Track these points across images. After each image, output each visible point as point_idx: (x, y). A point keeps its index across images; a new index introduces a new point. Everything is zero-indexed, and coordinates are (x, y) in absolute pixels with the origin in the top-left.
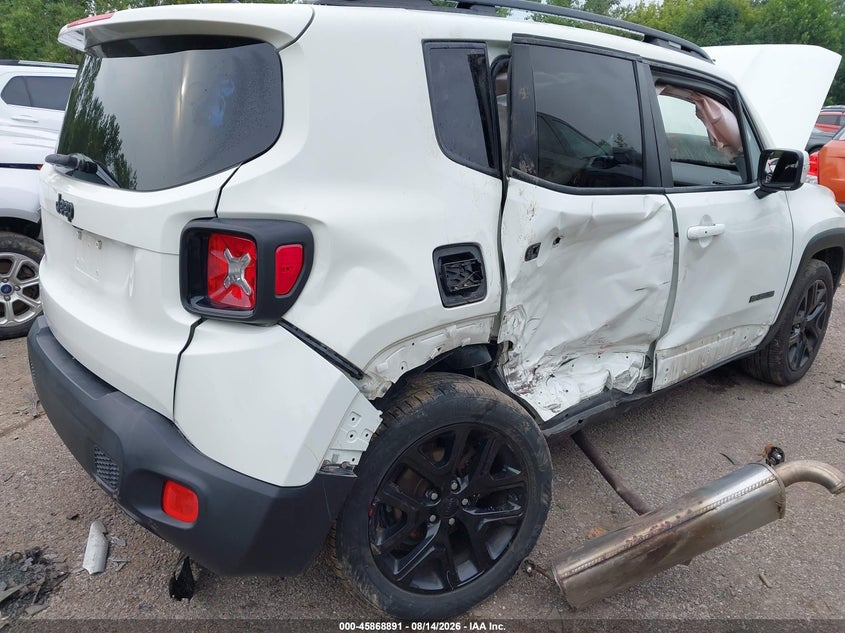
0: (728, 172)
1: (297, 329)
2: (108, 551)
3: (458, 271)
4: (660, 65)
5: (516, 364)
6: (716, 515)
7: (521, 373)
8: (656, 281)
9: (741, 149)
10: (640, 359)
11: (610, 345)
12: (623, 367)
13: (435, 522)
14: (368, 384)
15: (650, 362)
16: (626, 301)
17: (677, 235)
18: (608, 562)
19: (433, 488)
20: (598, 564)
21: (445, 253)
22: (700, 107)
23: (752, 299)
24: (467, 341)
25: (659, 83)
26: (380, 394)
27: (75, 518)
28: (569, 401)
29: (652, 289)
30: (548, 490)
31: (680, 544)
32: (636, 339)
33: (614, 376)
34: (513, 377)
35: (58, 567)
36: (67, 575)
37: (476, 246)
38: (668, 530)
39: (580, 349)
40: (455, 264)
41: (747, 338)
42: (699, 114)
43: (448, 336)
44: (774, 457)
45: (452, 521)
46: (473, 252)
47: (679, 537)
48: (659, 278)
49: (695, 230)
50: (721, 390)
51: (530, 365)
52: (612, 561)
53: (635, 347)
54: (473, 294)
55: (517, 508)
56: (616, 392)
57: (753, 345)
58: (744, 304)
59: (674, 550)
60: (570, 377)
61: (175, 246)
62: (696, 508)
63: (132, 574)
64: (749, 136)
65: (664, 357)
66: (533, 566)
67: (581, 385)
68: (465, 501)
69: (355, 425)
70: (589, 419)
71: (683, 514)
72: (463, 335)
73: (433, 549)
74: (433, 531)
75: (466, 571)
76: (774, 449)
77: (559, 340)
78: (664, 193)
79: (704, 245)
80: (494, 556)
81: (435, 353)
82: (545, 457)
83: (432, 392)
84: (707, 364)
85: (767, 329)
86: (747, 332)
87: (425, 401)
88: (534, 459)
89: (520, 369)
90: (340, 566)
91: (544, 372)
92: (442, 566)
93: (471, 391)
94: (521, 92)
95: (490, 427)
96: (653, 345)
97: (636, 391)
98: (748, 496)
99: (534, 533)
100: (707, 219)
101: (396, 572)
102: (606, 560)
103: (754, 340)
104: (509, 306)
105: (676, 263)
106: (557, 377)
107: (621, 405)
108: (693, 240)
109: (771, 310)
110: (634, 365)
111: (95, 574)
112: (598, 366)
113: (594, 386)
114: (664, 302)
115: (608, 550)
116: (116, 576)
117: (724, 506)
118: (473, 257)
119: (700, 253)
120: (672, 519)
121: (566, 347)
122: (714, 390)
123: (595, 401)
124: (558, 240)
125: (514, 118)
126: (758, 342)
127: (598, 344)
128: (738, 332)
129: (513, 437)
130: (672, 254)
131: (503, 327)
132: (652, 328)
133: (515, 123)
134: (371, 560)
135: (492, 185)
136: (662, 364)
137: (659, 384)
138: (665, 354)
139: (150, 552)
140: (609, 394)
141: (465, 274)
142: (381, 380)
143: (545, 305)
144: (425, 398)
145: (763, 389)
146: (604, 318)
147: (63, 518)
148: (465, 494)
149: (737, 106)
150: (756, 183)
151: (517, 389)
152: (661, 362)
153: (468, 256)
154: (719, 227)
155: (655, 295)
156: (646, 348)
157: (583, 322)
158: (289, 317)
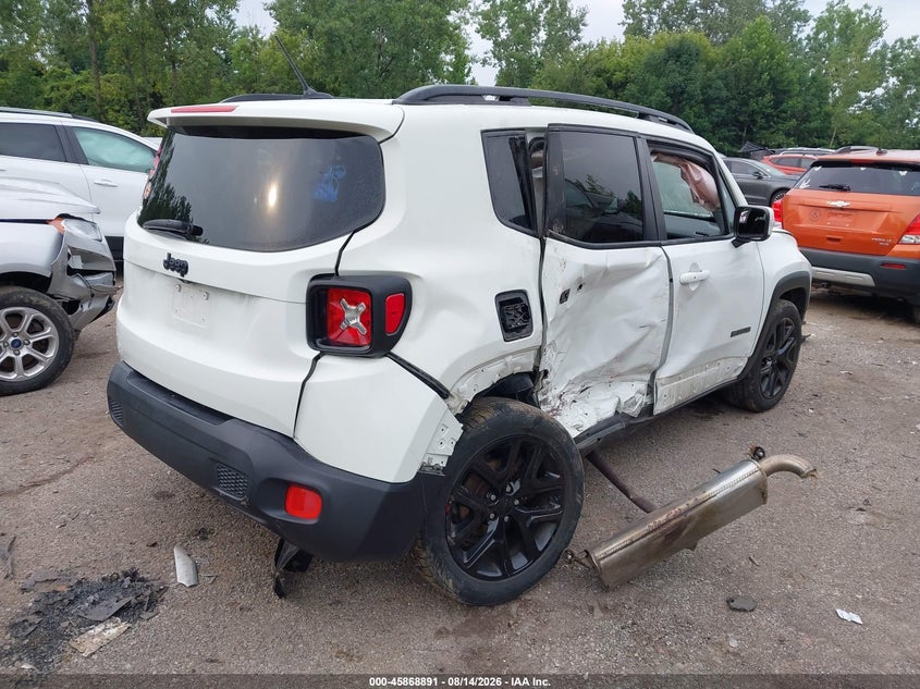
0: (707, 223)
1: (401, 359)
2: (197, 569)
3: (512, 312)
4: (653, 139)
5: (547, 391)
6: (717, 501)
7: (551, 398)
8: (657, 320)
9: (719, 205)
10: (643, 386)
11: (619, 375)
12: (630, 393)
13: (495, 518)
14: (453, 402)
15: (651, 389)
16: (631, 336)
17: (671, 280)
18: (635, 544)
19: (493, 490)
20: (627, 545)
21: (503, 299)
22: (684, 170)
23: (733, 334)
24: (518, 369)
25: (653, 153)
26: (460, 411)
27: (154, 545)
28: (589, 423)
29: (652, 326)
30: (581, 492)
31: (690, 526)
32: (638, 370)
33: (623, 401)
34: (545, 402)
35: (155, 583)
36: (166, 589)
37: (524, 293)
38: (681, 515)
39: (595, 379)
40: (511, 307)
41: (729, 369)
42: (683, 176)
43: (506, 364)
44: (757, 454)
45: (506, 518)
46: (523, 297)
47: (690, 520)
48: (658, 316)
49: (686, 276)
50: (709, 418)
51: (557, 392)
52: (638, 543)
53: (638, 377)
54: (524, 331)
55: (557, 506)
56: (625, 415)
57: (735, 375)
58: (727, 338)
59: (685, 532)
60: (587, 402)
61: (301, 296)
62: (701, 497)
63: (224, 585)
64: (725, 195)
65: (663, 385)
66: (572, 555)
67: (596, 409)
68: (517, 502)
69: (444, 435)
70: (606, 437)
71: (691, 502)
72: (515, 364)
73: (493, 541)
74: (493, 526)
75: (519, 562)
76: (757, 448)
77: (579, 371)
78: (660, 245)
79: (693, 288)
80: (540, 548)
81: (497, 378)
82: (579, 463)
83: (492, 410)
84: (698, 391)
85: (746, 360)
86: (730, 363)
87: (488, 418)
88: (570, 465)
89: (550, 396)
90: (424, 555)
91: (568, 398)
92: (500, 557)
93: (522, 409)
94: (555, 170)
95: (535, 439)
96: (653, 374)
97: (641, 415)
98: (740, 484)
99: (572, 527)
100: (695, 267)
101: (466, 561)
102: (633, 542)
103: (736, 370)
104: (548, 341)
105: (671, 304)
106: (579, 402)
107: (629, 427)
108: (684, 284)
109: (749, 343)
110: (639, 392)
111: (191, 587)
112: (609, 394)
113: (607, 410)
114: (662, 337)
115: (634, 534)
116: (210, 588)
117: (722, 494)
118: (522, 301)
119: (689, 296)
120: (683, 507)
121: (584, 377)
122: (702, 418)
123: (608, 423)
124: (580, 287)
125: (549, 190)
126: (738, 373)
127: (609, 374)
128: (722, 363)
129: (554, 447)
130: (668, 296)
131: (543, 357)
132: (653, 360)
133: (549, 196)
134: (447, 550)
135: (534, 243)
136: (661, 391)
137: (659, 408)
138: (663, 382)
139: (234, 568)
140: (619, 417)
141: (518, 315)
142: (460, 399)
143: (569, 341)
144: (488, 415)
145: (744, 416)
146: (614, 352)
147: (143, 546)
148: (517, 496)
149: (715, 170)
150: (732, 234)
151: (549, 412)
152: (660, 389)
153: (518, 300)
154: (705, 272)
155: (654, 332)
156: (647, 377)
157: (597, 355)
158: (396, 350)
